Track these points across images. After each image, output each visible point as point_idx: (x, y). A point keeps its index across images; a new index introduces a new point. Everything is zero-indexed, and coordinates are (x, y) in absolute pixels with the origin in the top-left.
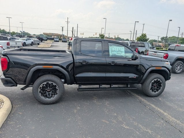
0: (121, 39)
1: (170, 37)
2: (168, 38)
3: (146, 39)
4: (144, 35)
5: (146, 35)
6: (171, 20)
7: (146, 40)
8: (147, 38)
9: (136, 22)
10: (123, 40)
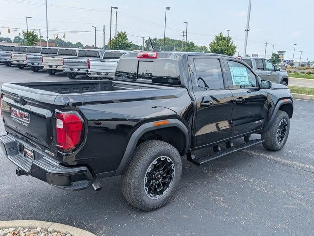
0: (66, 43)
1: (160, 40)
2: (157, 41)
3: (128, 44)
4: (123, 34)
5: (126, 36)
6: (168, 8)
7: (128, 46)
8: (129, 42)
9: (112, 8)
10: (70, 44)
